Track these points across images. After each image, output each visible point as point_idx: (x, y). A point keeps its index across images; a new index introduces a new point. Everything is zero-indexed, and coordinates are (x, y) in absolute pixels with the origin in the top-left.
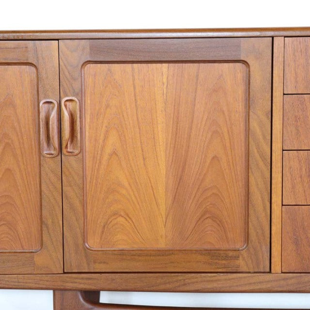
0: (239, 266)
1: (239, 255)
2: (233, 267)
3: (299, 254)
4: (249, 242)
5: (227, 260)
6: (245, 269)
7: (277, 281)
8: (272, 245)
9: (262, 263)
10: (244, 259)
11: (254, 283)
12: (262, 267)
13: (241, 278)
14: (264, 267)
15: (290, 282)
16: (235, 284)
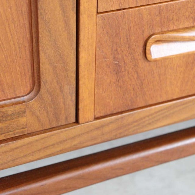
0: (26, 125)
1: (25, 110)
2: (16, 129)
3: (120, 87)
4: (42, 84)
5: (5, 121)
6: (37, 127)
7: (88, 132)
8: (81, 82)
9: (63, 112)
10: (33, 114)
11: (52, 145)
12: (64, 118)
13: (30, 143)
14: (66, 118)
15: (106, 129)
16: (22, 155)
